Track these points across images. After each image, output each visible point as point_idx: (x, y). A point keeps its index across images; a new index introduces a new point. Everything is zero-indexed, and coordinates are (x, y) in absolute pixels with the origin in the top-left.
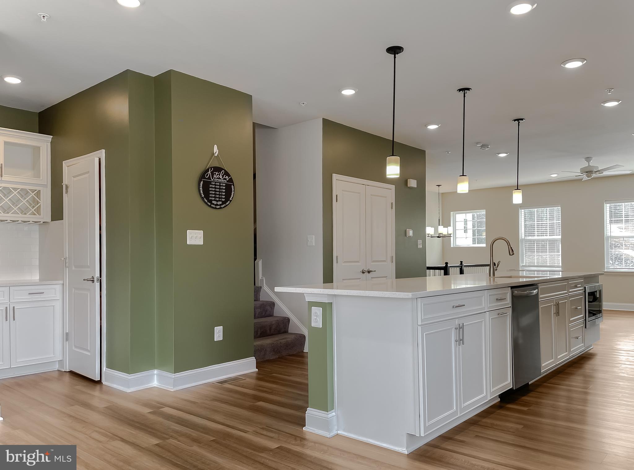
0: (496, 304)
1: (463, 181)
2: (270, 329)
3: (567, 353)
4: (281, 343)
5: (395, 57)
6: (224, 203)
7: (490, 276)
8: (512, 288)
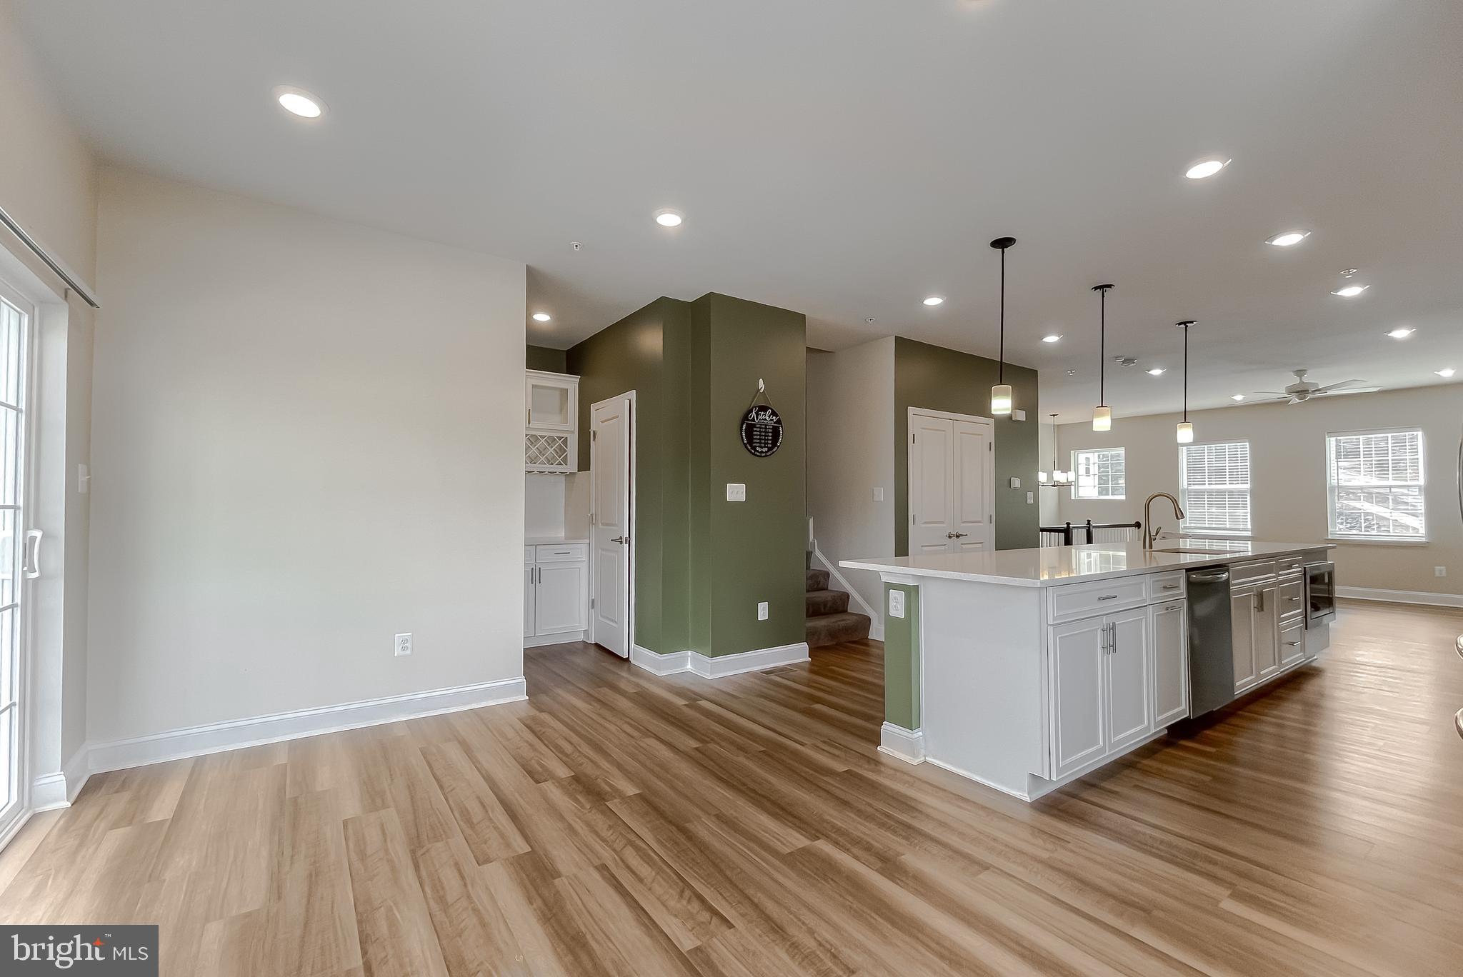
0: (1163, 594)
1: (1102, 415)
2: (825, 606)
3: (1274, 667)
4: (839, 626)
5: (1003, 252)
6: (770, 449)
7: (1144, 547)
8: (1188, 570)
